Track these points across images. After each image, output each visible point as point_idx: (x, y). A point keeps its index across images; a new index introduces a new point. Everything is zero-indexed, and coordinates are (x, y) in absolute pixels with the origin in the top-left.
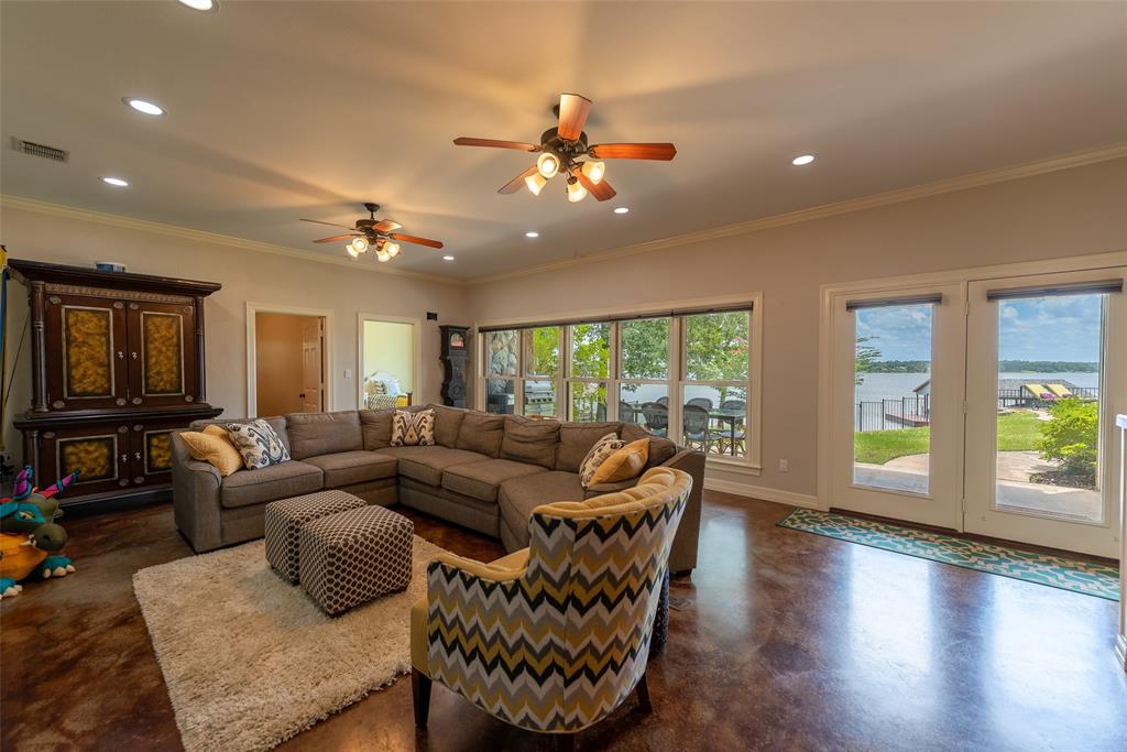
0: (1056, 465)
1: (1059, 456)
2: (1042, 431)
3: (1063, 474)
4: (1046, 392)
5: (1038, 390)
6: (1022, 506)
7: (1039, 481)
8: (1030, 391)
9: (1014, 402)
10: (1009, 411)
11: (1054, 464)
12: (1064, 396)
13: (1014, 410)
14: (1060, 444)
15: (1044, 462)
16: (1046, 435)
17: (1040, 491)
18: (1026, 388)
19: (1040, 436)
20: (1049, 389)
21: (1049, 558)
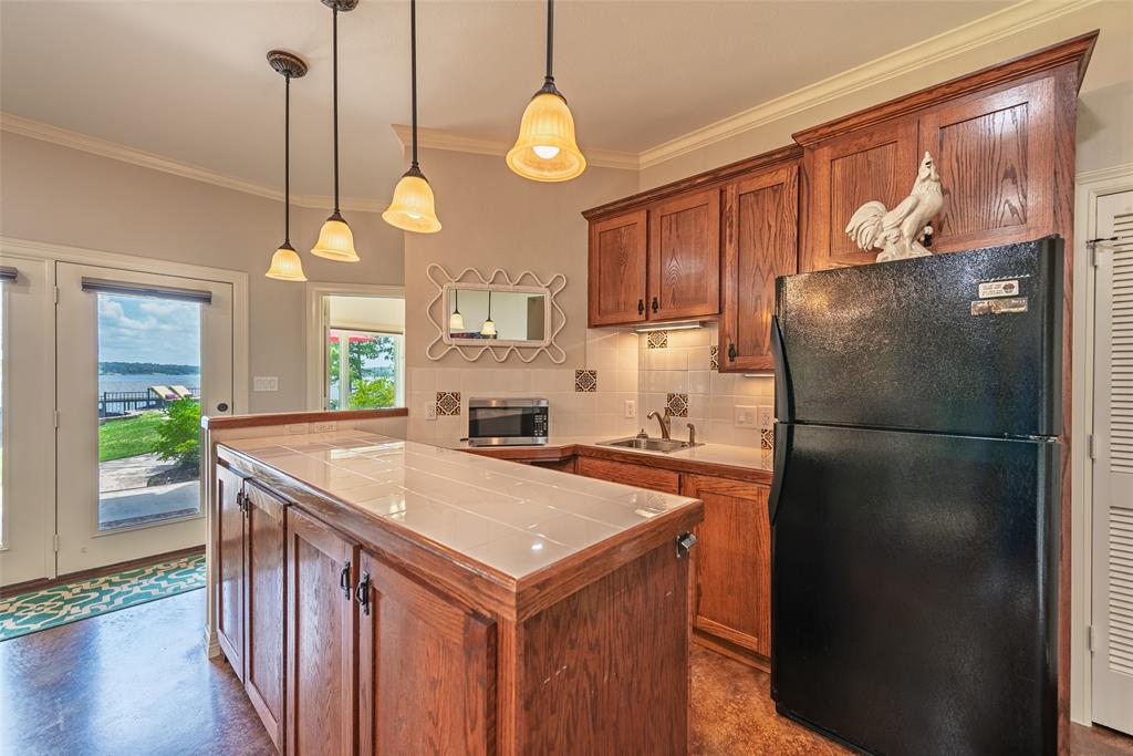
0: (173, 463)
1: (174, 454)
2: (160, 432)
3: (179, 469)
4: (170, 393)
5: (163, 391)
6: (136, 516)
7: (156, 484)
8: (156, 393)
9: (145, 404)
10: (138, 413)
11: (171, 462)
12: (167, 397)
13: (142, 412)
14: (176, 442)
15: (162, 463)
16: (163, 436)
17: (153, 494)
18: (153, 390)
19: (158, 438)
20: (173, 391)
21: (155, 567)
